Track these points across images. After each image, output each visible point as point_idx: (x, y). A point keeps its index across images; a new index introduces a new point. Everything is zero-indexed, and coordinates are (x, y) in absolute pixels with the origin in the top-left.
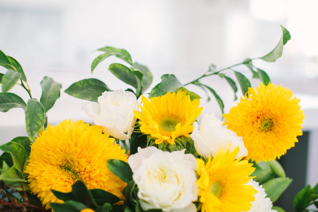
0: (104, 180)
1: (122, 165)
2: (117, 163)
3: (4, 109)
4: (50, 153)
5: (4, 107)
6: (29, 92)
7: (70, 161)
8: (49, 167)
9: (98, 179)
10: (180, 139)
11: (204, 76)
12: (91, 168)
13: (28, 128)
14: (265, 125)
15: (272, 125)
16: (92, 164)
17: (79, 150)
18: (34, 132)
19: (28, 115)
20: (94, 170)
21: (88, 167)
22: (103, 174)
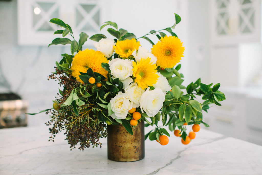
0: (100, 70)
1: (107, 65)
2: (105, 64)
3: (64, 44)
4: (80, 61)
5: (64, 43)
6: (73, 38)
7: (87, 64)
8: (79, 66)
9: (98, 70)
10: (131, 56)
11: (147, 34)
12: (95, 66)
13: (72, 51)
14: (168, 53)
15: (171, 53)
16: (95, 64)
17: (91, 59)
18: (74, 52)
19: (72, 46)
20: (96, 67)
21: (94, 66)
22: (99, 68)
